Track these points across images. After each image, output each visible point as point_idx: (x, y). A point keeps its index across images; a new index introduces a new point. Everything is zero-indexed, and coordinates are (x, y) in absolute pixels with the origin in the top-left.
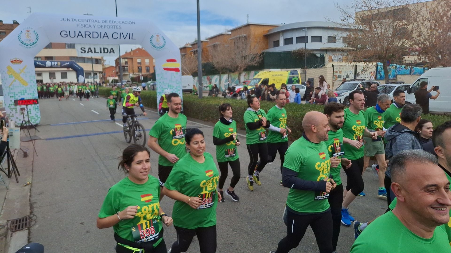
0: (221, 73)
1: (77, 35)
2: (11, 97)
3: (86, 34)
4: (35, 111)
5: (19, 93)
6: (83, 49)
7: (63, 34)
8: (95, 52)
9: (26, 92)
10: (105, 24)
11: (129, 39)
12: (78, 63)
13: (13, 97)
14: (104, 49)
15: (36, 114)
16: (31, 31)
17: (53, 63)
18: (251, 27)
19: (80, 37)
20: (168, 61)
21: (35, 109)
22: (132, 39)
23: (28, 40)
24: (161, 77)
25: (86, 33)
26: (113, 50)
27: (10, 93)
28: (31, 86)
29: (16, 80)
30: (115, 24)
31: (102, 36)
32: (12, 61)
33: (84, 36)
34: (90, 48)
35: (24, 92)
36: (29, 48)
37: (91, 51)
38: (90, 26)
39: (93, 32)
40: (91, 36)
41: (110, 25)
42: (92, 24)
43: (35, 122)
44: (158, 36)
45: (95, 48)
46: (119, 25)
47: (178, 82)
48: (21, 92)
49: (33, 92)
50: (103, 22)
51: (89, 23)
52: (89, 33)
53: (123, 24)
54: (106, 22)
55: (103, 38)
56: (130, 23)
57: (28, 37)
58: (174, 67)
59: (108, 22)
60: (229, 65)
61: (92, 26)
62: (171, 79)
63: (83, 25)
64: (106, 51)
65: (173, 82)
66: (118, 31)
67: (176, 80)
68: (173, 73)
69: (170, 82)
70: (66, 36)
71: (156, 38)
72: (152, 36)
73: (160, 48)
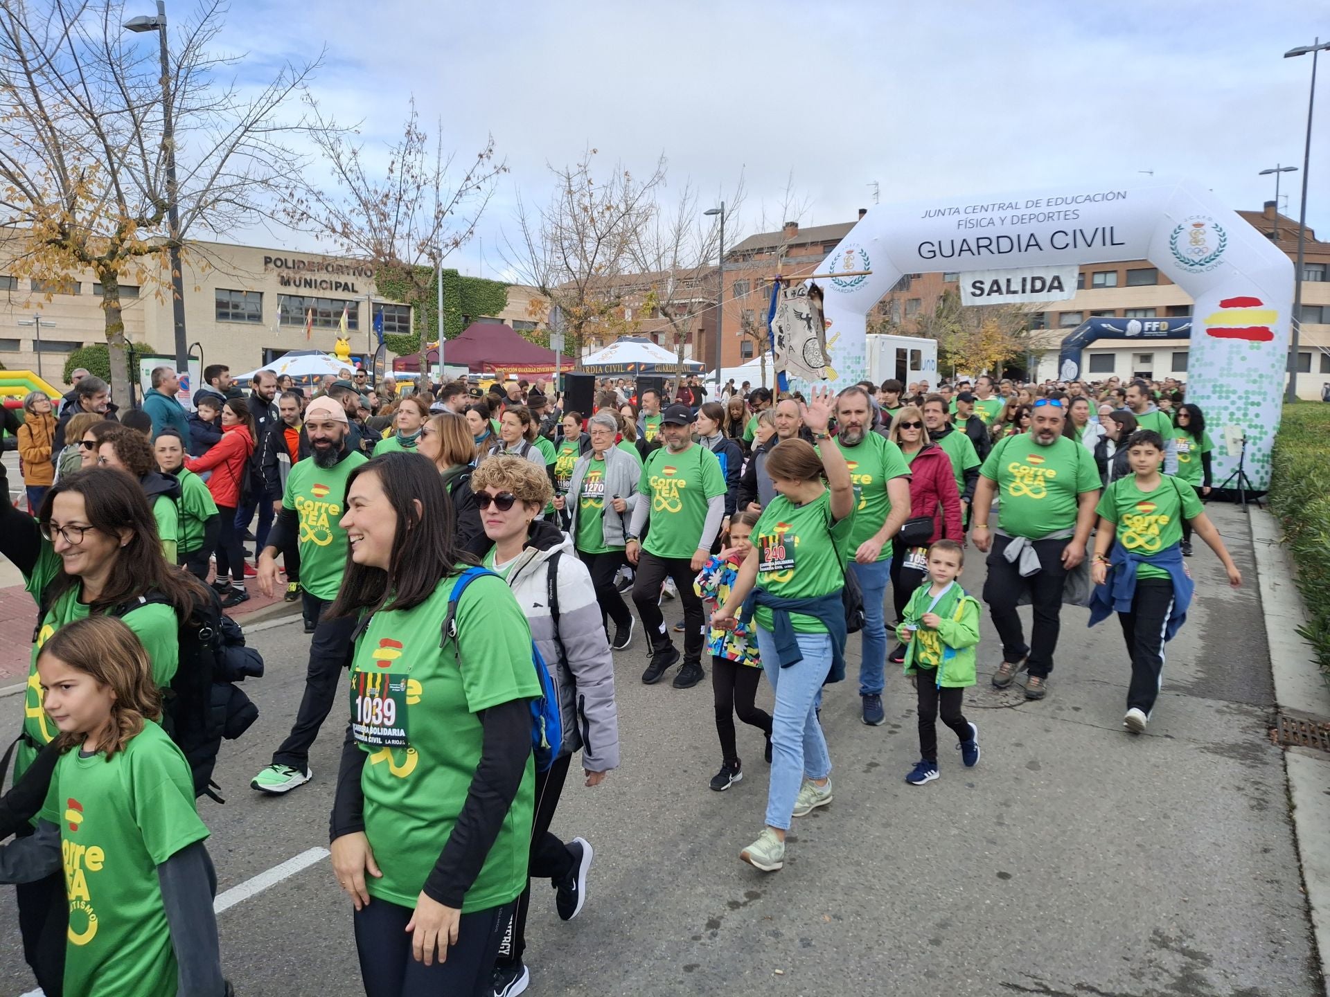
1: (957, 251)
3: (980, 245)
6: (978, 285)
7: (924, 250)
8: (1009, 292)
10: (1033, 210)
11: (1105, 244)
14: (1033, 279)
16: (856, 251)
19: (966, 254)
20: (1226, 304)
22: (1113, 244)
24: (1197, 360)
25: (981, 243)
26: (1060, 283)
31: (1023, 247)
33: (974, 249)
34: (996, 282)
36: (849, 291)
37: (999, 290)
38: (991, 222)
39: (998, 238)
40: (993, 247)
41: (1045, 209)
42: (996, 215)
44: (1198, 225)
45: (1009, 281)
46: (1073, 206)
50: (1030, 204)
51: (990, 215)
52: (986, 242)
53: (1088, 201)
54: (1036, 204)
55: (1026, 250)
56: (1111, 196)
57: (848, 266)
59: (1044, 203)
61: (997, 222)
62: (1229, 364)
63: (974, 222)
64: (1037, 285)
65: (1235, 375)
66: (1069, 227)
67: (1249, 369)
68: (1238, 346)
69: (1221, 375)
70: (932, 254)
71: (1190, 234)
72: (1176, 227)
73: (1202, 265)
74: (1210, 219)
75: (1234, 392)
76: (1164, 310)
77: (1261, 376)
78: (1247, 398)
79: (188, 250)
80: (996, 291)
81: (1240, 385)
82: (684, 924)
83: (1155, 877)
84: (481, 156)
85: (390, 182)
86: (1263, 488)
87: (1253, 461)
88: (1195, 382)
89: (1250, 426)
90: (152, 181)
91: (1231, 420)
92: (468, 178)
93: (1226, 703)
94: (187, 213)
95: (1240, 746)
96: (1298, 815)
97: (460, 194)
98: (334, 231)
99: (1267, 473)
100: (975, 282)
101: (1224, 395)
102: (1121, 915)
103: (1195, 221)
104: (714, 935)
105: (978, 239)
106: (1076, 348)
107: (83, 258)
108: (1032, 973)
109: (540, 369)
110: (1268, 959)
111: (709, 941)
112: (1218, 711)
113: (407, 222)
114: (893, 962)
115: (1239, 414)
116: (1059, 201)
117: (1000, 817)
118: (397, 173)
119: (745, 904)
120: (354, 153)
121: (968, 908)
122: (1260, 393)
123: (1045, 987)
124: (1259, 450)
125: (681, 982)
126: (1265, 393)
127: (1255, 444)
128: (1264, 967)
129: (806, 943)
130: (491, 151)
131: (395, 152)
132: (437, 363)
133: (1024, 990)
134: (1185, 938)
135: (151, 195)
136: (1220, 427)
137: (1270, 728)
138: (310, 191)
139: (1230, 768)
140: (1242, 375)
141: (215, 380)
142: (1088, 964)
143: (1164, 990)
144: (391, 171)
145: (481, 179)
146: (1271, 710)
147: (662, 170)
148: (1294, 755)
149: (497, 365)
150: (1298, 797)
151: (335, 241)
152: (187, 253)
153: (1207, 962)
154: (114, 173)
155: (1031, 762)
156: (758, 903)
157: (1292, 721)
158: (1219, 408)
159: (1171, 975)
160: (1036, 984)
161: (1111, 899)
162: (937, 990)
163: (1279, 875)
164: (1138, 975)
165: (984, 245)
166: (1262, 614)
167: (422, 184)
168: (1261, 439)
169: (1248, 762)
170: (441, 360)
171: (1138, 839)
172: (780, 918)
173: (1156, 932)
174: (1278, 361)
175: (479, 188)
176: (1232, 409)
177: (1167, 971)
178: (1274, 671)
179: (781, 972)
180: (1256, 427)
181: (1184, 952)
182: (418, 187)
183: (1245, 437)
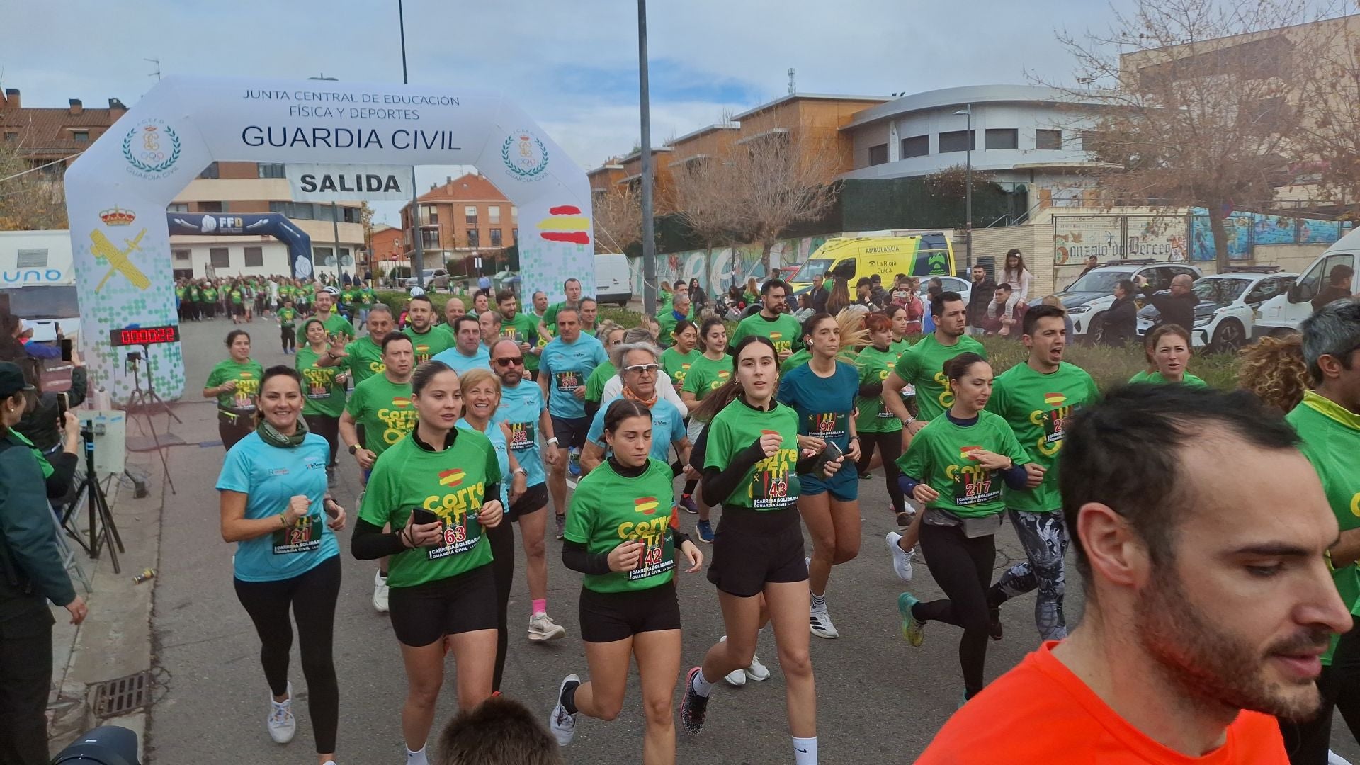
0: (710, 245)
1: (289, 140)
2: (100, 321)
3: (317, 136)
4: (171, 361)
5: (123, 308)
6: (308, 179)
7: (250, 136)
8: (343, 188)
9: (144, 307)
10: (371, 105)
11: (443, 148)
12: (292, 221)
13: (106, 320)
14: (369, 178)
15: (172, 372)
16: (161, 129)
17: (222, 221)
18: (801, 107)
19: (299, 145)
20: (555, 211)
21: (170, 355)
22: (450, 148)
23: (152, 156)
25: (318, 134)
26: (395, 183)
27: (99, 310)
28: (158, 289)
29: (117, 271)
30: (401, 106)
31: (363, 143)
32: (105, 217)
33: (310, 142)
34: (327, 178)
35: (137, 307)
36: (154, 177)
37: (332, 186)
38: (328, 112)
39: (337, 131)
40: (332, 140)
41: (386, 107)
42: (334, 106)
43: (169, 394)
44: (525, 138)
45: (342, 178)
46: (411, 107)
48: (130, 308)
49: (165, 306)
50: (366, 99)
51: (324, 104)
52: (325, 134)
53: (424, 103)
54: (373, 99)
55: (366, 146)
56: (445, 101)
57: (151, 147)
58: (571, 230)
59: (381, 99)
60: (736, 219)
62: (564, 264)
63: (309, 111)
64: (373, 184)
66: (410, 127)
67: (577, 268)
68: (569, 248)
69: (559, 274)
70: (259, 141)
71: (519, 145)
72: (507, 138)
73: (531, 175)
74: (532, 134)
80: (329, 188)
100: (305, 176)
103: (521, 134)
105: (314, 129)
116: (397, 99)
126: (589, 289)
165: (321, 137)
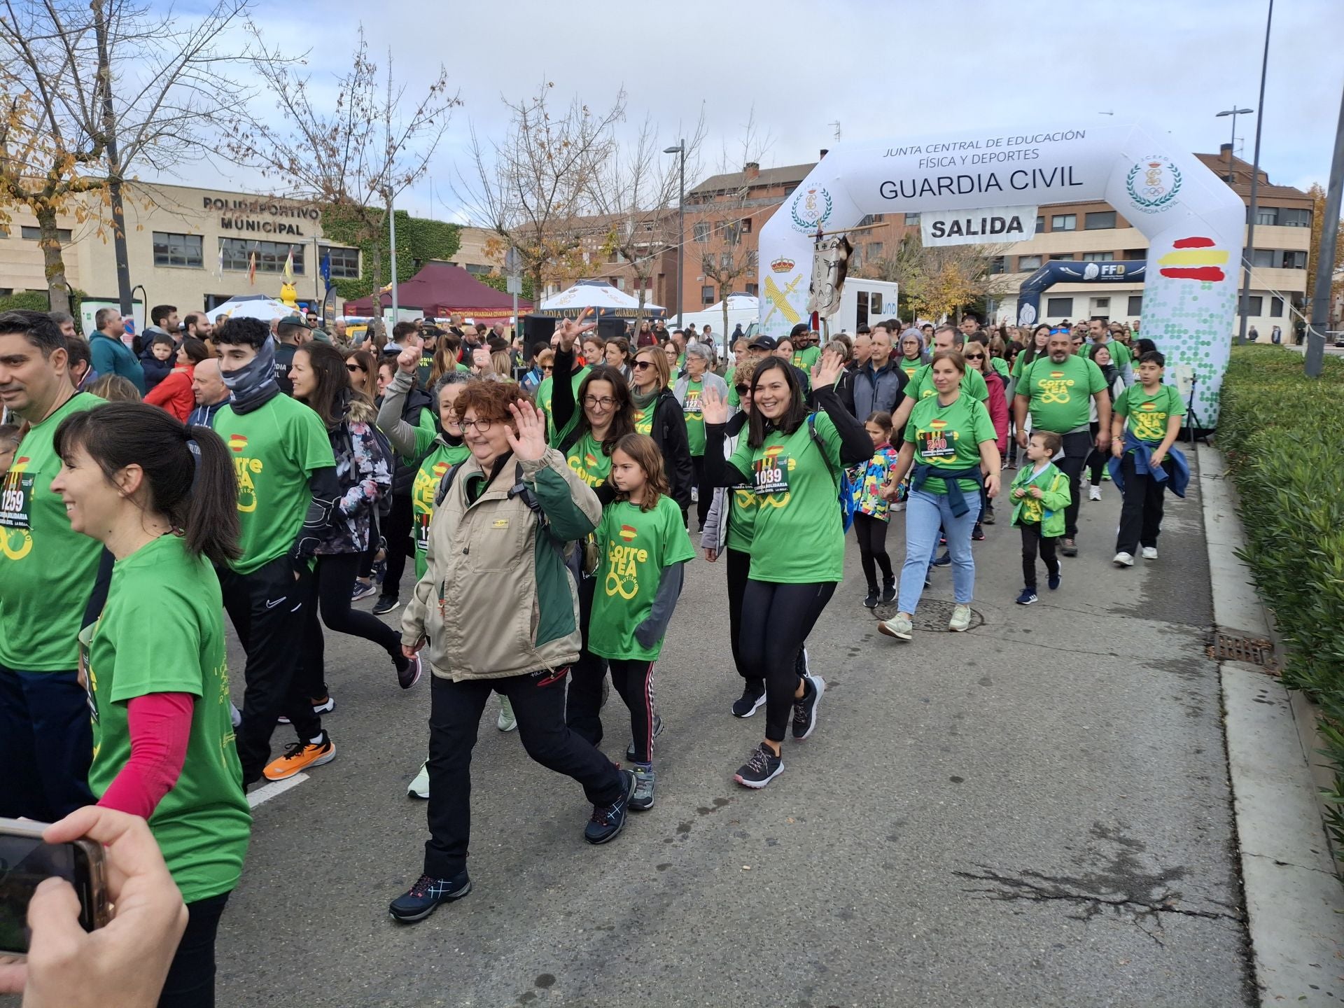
3: (941, 184)
6: (939, 225)
7: (886, 190)
8: (969, 232)
11: (1063, 184)
14: (993, 220)
16: (819, 190)
17: (1104, 268)
19: (927, 194)
20: (1179, 244)
22: (1071, 184)
23: (809, 214)
24: (1151, 300)
25: (942, 182)
26: (1019, 223)
29: (778, 308)
31: (983, 188)
32: (774, 266)
33: (937, 192)
34: (956, 223)
36: (810, 231)
37: (959, 231)
38: (952, 161)
39: (959, 177)
40: (954, 187)
41: (1006, 149)
42: (957, 154)
44: (1154, 165)
45: (969, 222)
46: (1034, 146)
47: (1206, 316)
50: (991, 144)
51: (949, 154)
52: (947, 182)
53: (1047, 141)
54: (997, 143)
55: (986, 190)
57: (809, 206)
59: (1004, 142)
61: (959, 161)
62: (1181, 304)
63: (936, 161)
64: (997, 226)
65: (1187, 315)
66: (1029, 166)
67: (1200, 309)
68: (1191, 286)
69: (1174, 315)
70: (894, 194)
71: (1147, 174)
72: (1133, 167)
73: (1157, 205)
74: (1166, 159)
75: (1186, 332)
76: (1122, 253)
77: (1211, 316)
78: (1198, 337)
79: (130, 187)
80: (956, 232)
81: (1191, 325)
82: (656, 829)
83: (1097, 777)
84: (433, 88)
85: (339, 115)
86: (1211, 427)
87: (1202, 399)
88: (1149, 322)
89: (1200, 365)
90: (89, 114)
91: (1182, 359)
92: (421, 112)
93: (1167, 624)
94: (127, 147)
95: (1179, 662)
96: (1229, 721)
97: (412, 128)
98: (281, 167)
99: (1215, 411)
100: (936, 223)
101: (1176, 334)
102: (1064, 811)
103: (1152, 161)
104: (685, 838)
105: (939, 179)
106: (1034, 292)
107: (18, 195)
108: (982, 862)
109: (497, 313)
110: (1194, 842)
111: (680, 843)
112: (1161, 631)
113: (357, 157)
114: (853, 857)
115: (1189, 354)
116: (1020, 140)
117: (953, 727)
118: (346, 106)
119: (713, 810)
120: (301, 85)
121: (924, 808)
122: (1210, 333)
123: (994, 874)
124: (1208, 388)
125: (655, 880)
126: (1215, 333)
127: (1204, 383)
128: (1191, 849)
129: (772, 842)
130: (443, 83)
131: (344, 84)
132: (390, 306)
133: (974, 877)
134: (1122, 829)
135: (89, 127)
136: (1172, 367)
137: (1207, 646)
138: (255, 125)
139: (1170, 681)
140: (1193, 315)
141: (163, 321)
142: (1033, 854)
143: (1101, 873)
144: (340, 104)
145: (433, 112)
146: (1210, 629)
147: (621, 104)
148: (1228, 668)
149: (452, 309)
150: (1230, 705)
151: (283, 178)
152: (129, 190)
153: (1141, 848)
154: (48, 104)
155: (984, 679)
156: (726, 809)
157: (1229, 638)
158: (1172, 347)
159: (1109, 861)
160: (986, 872)
161: (1056, 797)
162: (894, 880)
163: (1209, 773)
164: (1078, 861)
165: (945, 185)
166: (1205, 542)
167: (372, 117)
168: (1210, 378)
169: (1186, 675)
170: (395, 302)
171: (1082, 745)
172: (747, 821)
173: (1095, 826)
174: (1228, 301)
175: (431, 122)
176: (1184, 348)
177: (1105, 857)
178: (1215, 594)
179: (748, 868)
180: (1206, 366)
181: (1121, 840)
182: (369, 121)
183: (1194, 375)
